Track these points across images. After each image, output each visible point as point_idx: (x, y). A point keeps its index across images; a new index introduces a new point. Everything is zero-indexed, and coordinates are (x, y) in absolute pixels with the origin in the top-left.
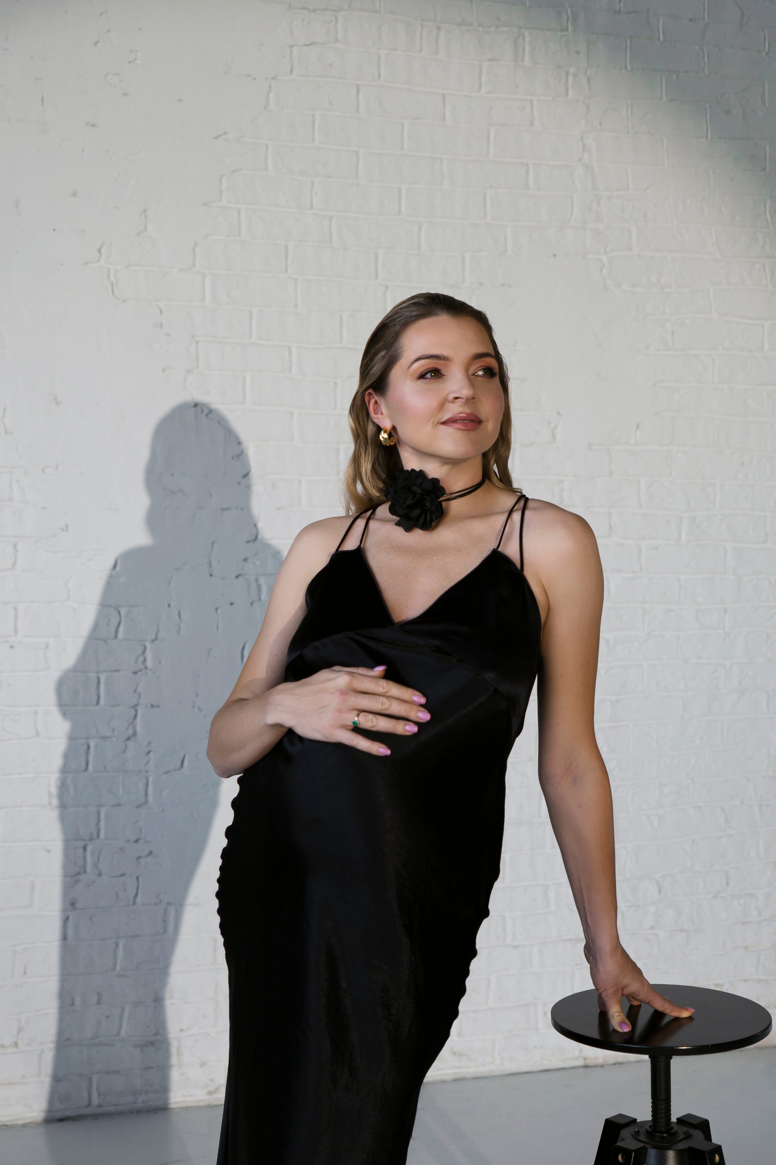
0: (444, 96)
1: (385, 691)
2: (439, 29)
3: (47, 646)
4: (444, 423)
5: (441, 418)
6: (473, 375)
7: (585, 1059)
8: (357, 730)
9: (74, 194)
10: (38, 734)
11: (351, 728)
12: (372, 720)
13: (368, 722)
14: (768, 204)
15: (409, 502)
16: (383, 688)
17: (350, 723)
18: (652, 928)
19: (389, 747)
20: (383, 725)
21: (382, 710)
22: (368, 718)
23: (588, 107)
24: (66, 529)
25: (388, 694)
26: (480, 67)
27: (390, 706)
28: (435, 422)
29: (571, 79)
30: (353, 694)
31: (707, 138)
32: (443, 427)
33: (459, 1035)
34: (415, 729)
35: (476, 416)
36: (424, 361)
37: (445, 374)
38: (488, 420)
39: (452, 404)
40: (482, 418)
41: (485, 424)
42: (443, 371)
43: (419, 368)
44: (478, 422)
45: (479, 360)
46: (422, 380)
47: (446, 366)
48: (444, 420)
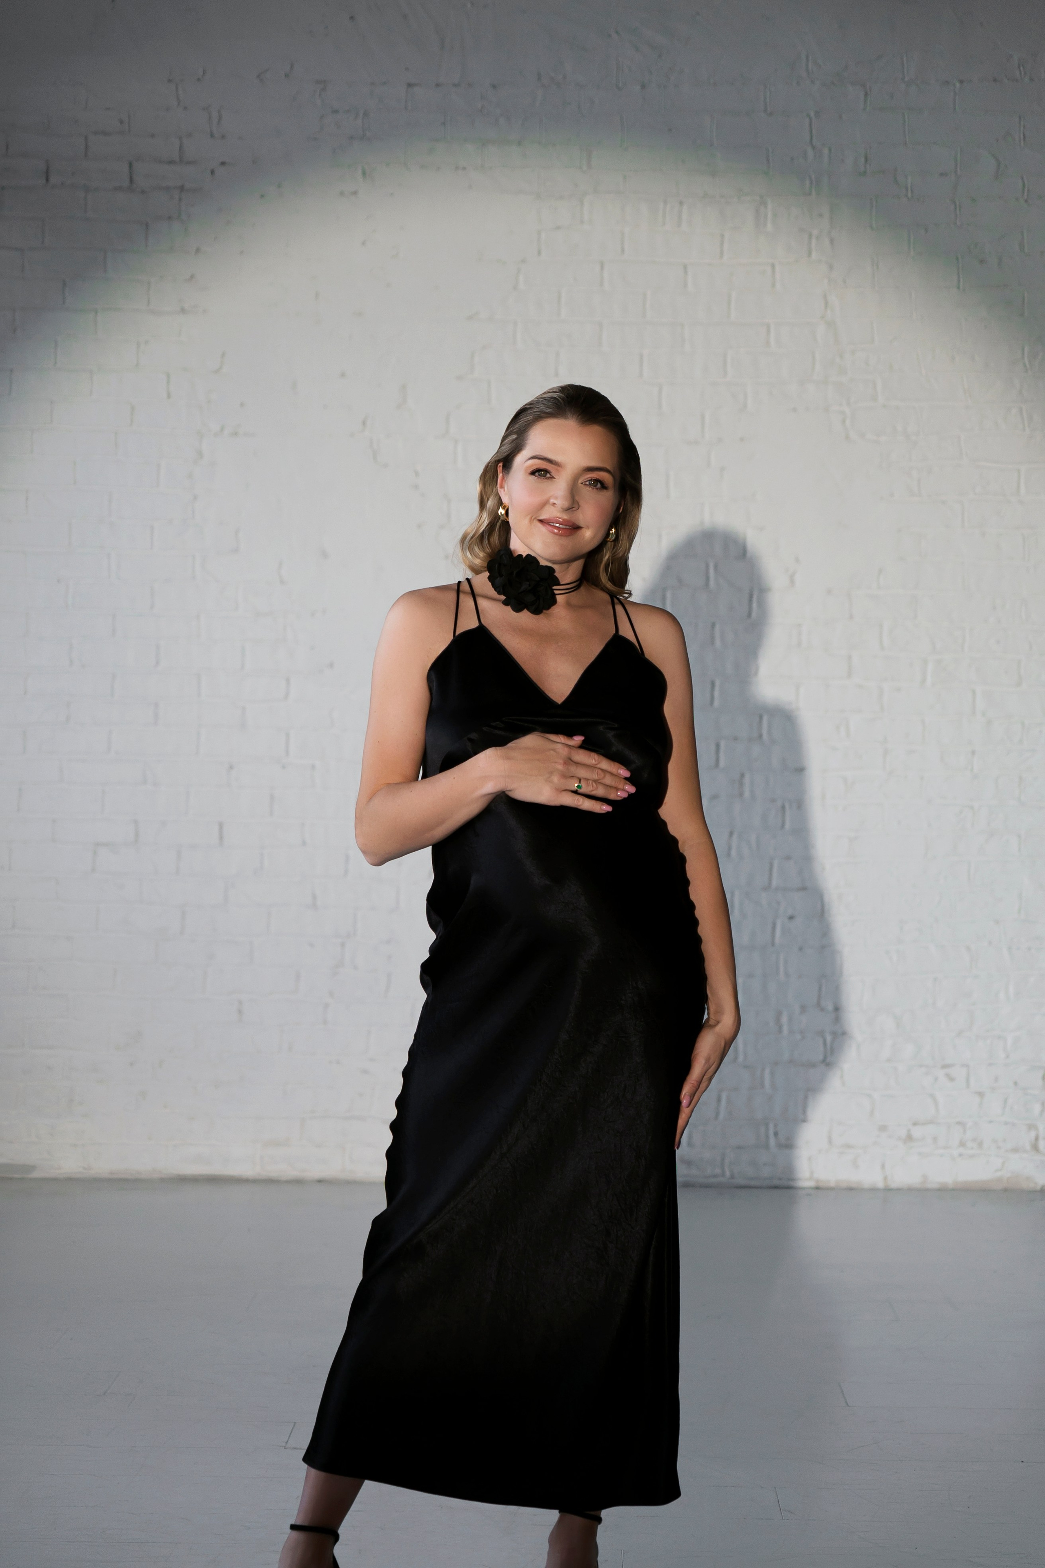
0: (685, 267)
1: (596, 762)
2: (681, 203)
3: (313, 767)
4: (541, 521)
5: (539, 516)
6: (582, 483)
7: (817, 1181)
9: (343, 375)
10: (304, 843)
11: (575, 792)
13: (586, 788)
14: (1027, 349)
16: (594, 760)
17: (574, 788)
18: (889, 1060)
20: (601, 791)
21: (599, 779)
22: (590, 785)
23: (831, 267)
24: (331, 665)
25: (599, 766)
26: (722, 236)
27: (604, 777)
29: (814, 241)
31: (958, 288)
32: (539, 525)
33: (690, 1144)
34: (625, 795)
35: (574, 524)
36: (536, 461)
37: (555, 477)
38: (588, 527)
39: (552, 507)
40: (581, 525)
41: (583, 530)
42: (553, 474)
43: (532, 466)
44: (574, 528)
45: (591, 472)
46: (533, 477)
47: (558, 470)
48: (541, 518)
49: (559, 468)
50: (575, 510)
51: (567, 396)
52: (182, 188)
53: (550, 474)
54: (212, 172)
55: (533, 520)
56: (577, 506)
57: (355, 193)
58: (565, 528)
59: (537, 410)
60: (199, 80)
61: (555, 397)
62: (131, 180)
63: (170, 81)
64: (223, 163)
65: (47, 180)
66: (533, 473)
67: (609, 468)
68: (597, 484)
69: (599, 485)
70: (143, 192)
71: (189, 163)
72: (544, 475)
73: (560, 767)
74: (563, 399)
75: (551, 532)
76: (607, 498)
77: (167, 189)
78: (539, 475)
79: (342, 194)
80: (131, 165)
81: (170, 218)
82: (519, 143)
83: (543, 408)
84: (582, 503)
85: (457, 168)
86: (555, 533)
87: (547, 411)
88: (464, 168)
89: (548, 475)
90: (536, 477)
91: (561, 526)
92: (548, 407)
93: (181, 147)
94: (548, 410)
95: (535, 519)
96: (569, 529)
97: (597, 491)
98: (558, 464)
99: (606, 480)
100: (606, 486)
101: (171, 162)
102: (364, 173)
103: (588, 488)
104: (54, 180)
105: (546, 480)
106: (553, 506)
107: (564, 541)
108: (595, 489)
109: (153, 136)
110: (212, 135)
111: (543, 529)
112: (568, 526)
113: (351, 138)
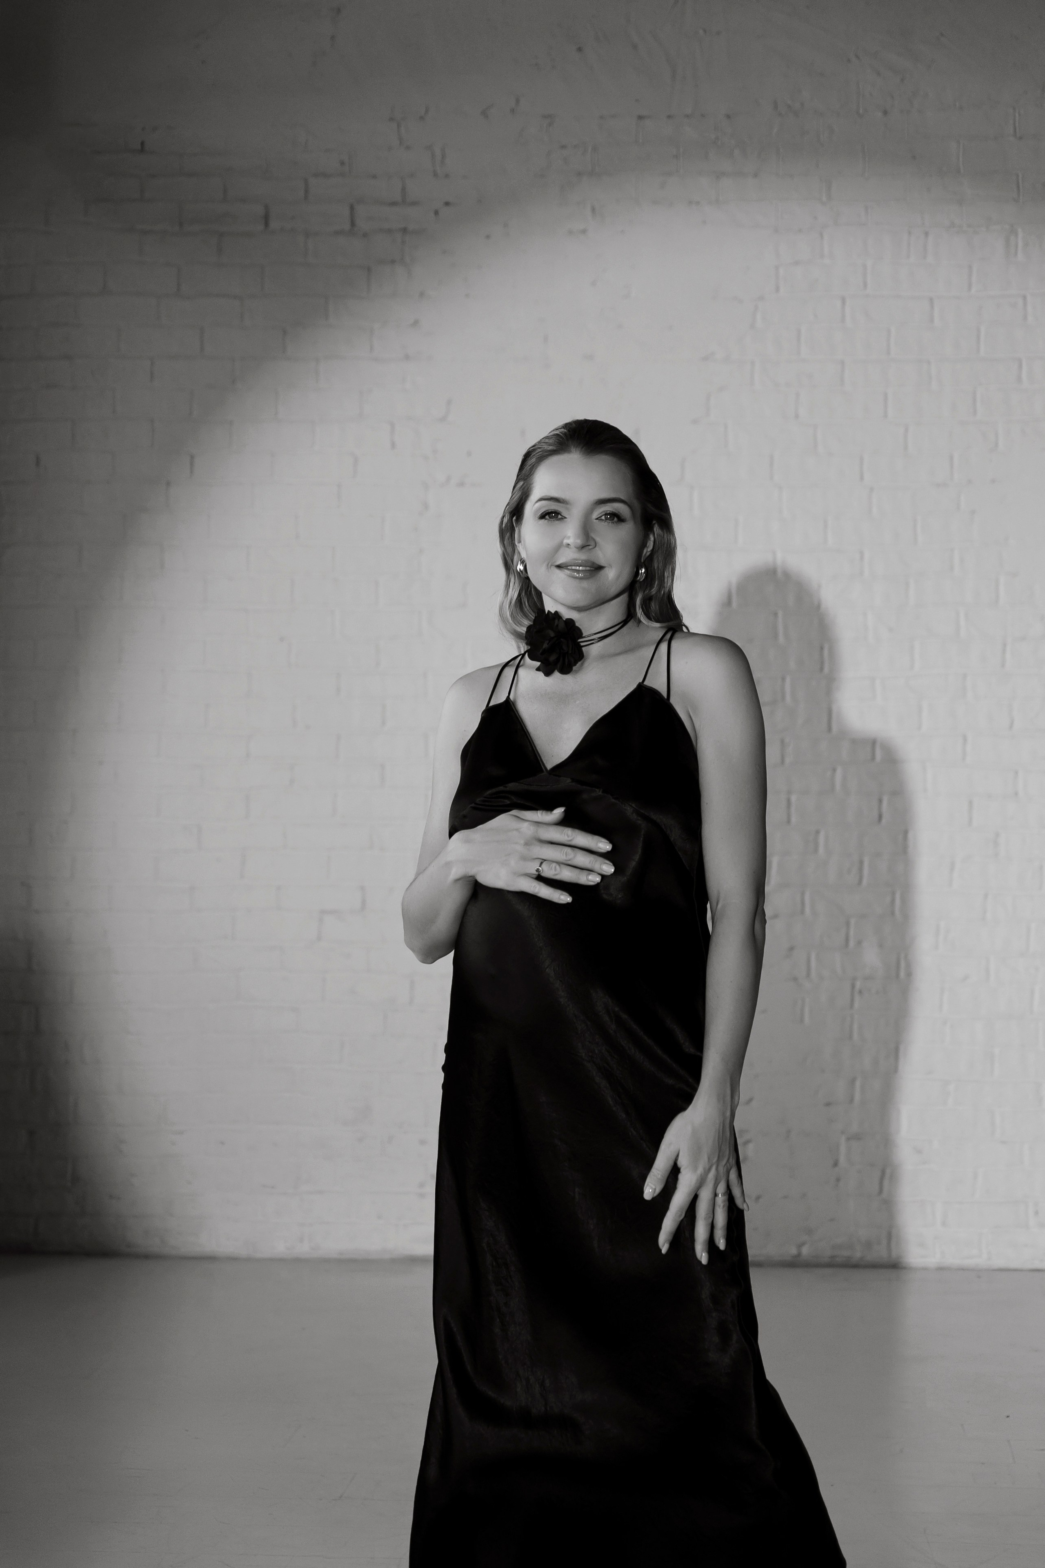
0: (931, 300)
1: (570, 838)
2: (927, 234)
4: (559, 567)
5: (555, 562)
6: (597, 519)
8: (540, 878)
11: (535, 876)
12: (555, 867)
13: (548, 872)
15: (545, 646)
16: (568, 836)
17: (533, 872)
19: (571, 894)
20: (567, 875)
21: (566, 860)
22: (551, 865)
25: (573, 843)
27: (575, 857)
28: (549, 564)
30: (538, 843)
32: (557, 571)
34: (598, 879)
35: (593, 563)
36: (543, 502)
37: (566, 517)
38: (610, 566)
39: (567, 549)
40: (603, 565)
41: (606, 570)
42: (564, 514)
43: (540, 509)
44: (596, 569)
45: (603, 505)
46: (543, 520)
47: (568, 509)
48: (558, 563)
49: (568, 506)
50: (592, 549)
51: (569, 431)
52: (404, 230)
53: (561, 515)
54: (436, 213)
55: (550, 567)
56: (593, 543)
57: (584, 231)
58: (586, 570)
59: (540, 450)
60: (422, 118)
61: (557, 434)
62: (353, 224)
63: (391, 119)
64: (447, 204)
65: (267, 224)
66: (542, 517)
67: (623, 498)
68: (614, 518)
69: (616, 519)
70: (365, 235)
71: (414, 204)
72: (555, 517)
73: (520, 848)
74: (565, 434)
75: (570, 577)
76: (627, 531)
77: (390, 231)
78: (550, 518)
79: (570, 232)
80: (352, 208)
81: (393, 262)
82: (756, 175)
83: (546, 447)
84: (598, 539)
85: (690, 203)
86: (576, 578)
87: (548, 449)
88: (698, 203)
89: (560, 517)
90: (546, 521)
91: (581, 568)
92: (550, 445)
93: (404, 189)
94: (551, 448)
95: (551, 565)
96: (589, 570)
97: (613, 525)
98: (566, 502)
99: (621, 512)
100: (623, 518)
101: (394, 204)
102: (593, 210)
103: (603, 523)
104: (274, 224)
105: (557, 522)
106: (568, 547)
107: (585, 584)
108: (610, 524)
109: (374, 177)
110: (435, 174)
111: (561, 575)
112: (588, 566)
113: (579, 174)
